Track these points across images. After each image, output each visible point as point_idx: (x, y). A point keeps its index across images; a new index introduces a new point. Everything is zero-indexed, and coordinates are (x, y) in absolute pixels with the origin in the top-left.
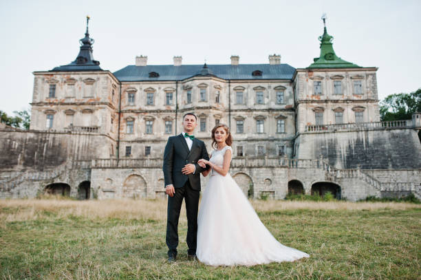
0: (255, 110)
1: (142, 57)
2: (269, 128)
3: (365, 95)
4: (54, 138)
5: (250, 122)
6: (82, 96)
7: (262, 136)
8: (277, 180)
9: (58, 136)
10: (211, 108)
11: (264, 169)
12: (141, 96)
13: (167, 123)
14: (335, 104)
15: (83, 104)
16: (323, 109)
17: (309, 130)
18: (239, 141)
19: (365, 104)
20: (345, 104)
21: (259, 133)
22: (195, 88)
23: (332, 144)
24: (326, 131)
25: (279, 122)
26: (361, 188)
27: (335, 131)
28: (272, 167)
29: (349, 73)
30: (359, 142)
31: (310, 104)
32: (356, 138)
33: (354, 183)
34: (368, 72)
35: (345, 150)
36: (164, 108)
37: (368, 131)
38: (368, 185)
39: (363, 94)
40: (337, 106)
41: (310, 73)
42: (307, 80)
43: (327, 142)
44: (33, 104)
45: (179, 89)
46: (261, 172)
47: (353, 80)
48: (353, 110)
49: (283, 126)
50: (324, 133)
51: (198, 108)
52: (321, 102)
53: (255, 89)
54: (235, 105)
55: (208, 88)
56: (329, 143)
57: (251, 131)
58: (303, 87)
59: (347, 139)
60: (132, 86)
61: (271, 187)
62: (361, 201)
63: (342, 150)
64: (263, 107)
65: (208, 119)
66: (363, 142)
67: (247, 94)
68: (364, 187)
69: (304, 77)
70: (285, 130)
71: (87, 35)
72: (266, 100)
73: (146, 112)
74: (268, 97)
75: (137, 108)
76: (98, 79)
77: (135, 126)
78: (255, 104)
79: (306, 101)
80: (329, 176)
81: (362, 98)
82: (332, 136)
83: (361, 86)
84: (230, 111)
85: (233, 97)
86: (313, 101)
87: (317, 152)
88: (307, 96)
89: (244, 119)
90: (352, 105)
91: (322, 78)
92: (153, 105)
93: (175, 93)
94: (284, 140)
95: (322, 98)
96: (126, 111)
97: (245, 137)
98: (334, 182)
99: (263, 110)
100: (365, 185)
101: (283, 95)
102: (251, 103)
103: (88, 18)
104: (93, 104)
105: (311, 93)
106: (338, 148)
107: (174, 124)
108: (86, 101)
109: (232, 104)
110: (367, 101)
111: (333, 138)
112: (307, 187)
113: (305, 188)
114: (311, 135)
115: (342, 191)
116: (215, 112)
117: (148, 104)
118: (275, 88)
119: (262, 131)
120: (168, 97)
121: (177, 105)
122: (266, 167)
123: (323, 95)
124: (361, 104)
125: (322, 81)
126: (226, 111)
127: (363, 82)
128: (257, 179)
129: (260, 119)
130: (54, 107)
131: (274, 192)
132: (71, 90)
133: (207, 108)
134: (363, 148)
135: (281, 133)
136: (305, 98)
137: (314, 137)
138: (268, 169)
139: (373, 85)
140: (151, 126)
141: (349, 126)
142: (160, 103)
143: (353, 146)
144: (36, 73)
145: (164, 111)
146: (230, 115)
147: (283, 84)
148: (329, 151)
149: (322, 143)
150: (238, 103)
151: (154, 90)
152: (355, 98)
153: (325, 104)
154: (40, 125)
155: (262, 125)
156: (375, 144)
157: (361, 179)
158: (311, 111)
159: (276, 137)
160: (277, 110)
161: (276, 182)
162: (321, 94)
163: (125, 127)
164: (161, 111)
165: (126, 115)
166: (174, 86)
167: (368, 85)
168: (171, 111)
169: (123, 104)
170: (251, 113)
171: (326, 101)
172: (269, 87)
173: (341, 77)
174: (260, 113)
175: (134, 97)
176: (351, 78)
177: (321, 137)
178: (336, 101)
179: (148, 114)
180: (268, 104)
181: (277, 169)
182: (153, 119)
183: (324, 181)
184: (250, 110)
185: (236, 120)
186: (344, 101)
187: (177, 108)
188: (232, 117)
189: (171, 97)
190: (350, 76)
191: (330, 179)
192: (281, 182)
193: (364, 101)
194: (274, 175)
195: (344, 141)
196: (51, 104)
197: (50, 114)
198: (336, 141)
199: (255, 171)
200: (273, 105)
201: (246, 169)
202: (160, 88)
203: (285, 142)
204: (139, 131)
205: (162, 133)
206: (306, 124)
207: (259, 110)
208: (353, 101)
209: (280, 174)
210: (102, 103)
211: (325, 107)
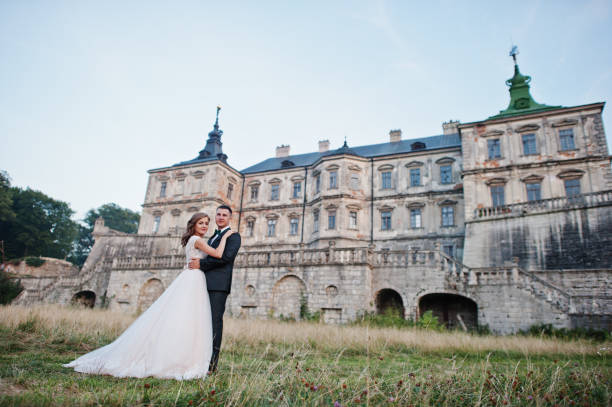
0: (408, 195)
1: (283, 147)
2: (430, 220)
3: (583, 151)
4: (152, 243)
5: (400, 214)
6: (190, 192)
7: (419, 233)
8: (347, 287)
9: (157, 240)
10: (342, 196)
11: (327, 268)
12: (264, 189)
13: (293, 221)
14: (525, 171)
15: (189, 201)
16: (504, 181)
17: (481, 216)
18: (385, 241)
19: (584, 165)
20: (545, 169)
21: (414, 228)
22: (324, 172)
23: (519, 235)
24: (510, 215)
25: (445, 211)
26: (523, 308)
27: (524, 214)
28: (340, 265)
29: (549, 119)
30: (569, 230)
31: (483, 175)
32: (563, 223)
33: (506, 296)
34: (584, 113)
35: (543, 244)
36: (290, 202)
37: (585, 208)
38: (538, 301)
39: (578, 150)
40: (529, 172)
41: (481, 129)
42: (476, 140)
43: (511, 233)
44: (143, 206)
45: (309, 176)
46: (322, 273)
47: (557, 130)
48: (559, 176)
49: (450, 215)
50: (506, 218)
51: (326, 198)
52: (501, 169)
53: (407, 166)
54: (380, 190)
55: (340, 169)
56: (514, 235)
57: (402, 225)
58: (470, 151)
59: (548, 225)
60: (256, 178)
61: (335, 300)
62: (523, 333)
63: (538, 245)
64: (420, 190)
65: (338, 211)
66: (577, 229)
67: (397, 174)
68: (528, 304)
69: (470, 135)
70: (454, 221)
71: (216, 127)
72: (424, 180)
73: (269, 208)
74: (427, 176)
75: (259, 205)
76: (208, 170)
77: (256, 226)
78: (408, 188)
79: (475, 172)
80: (453, 282)
81: (576, 156)
82: (519, 223)
83: (572, 136)
84: (373, 199)
85: (378, 180)
86: (485, 171)
87: (493, 250)
88: (477, 163)
89: (392, 209)
90: (558, 169)
91: (501, 133)
92: (278, 200)
93: (303, 183)
94: (452, 237)
95: (502, 163)
96: (247, 210)
97: (394, 234)
98: (464, 294)
99: (419, 195)
100: (531, 300)
101: (450, 171)
102: (403, 186)
103: (219, 109)
104: (199, 201)
105: (483, 158)
106: (529, 243)
107: (301, 222)
108: (193, 197)
109: (375, 190)
110: (586, 159)
111: (521, 225)
112: (411, 303)
113: (405, 304)
114: (483, 224)
115: (480, 313)
116: (349, 201)
117: (272, 199)
118: (438, 162)
119: (418, 225)
120: (295, 188)
121: (305, 196)
122: (330, 265)
123: (504, 158)
124: (576, 167)
125: (501, 137)
126: (366, 200)
127: (577, 130)
128: (315, 285)
129: (415, 209)
130: (162, 207)
131: (340, 309)
132: (180, 187)
133: (336, 197)
134: (579, 239)
135: (447, 227)
136: (472, 167)
137: (489, 226)
138: (334, 268)
139: (596, 133)
140: (274, 226)
141: (550, 203)
142: (285, 197)
143: (559, 238)
144: (151, 172)
145: (289, 206)
146: (372, 205)
147: (450, 155)
148: (514, 248)
149: (502, 236)
150: (385, 188)
151: (279, 181)
152: (563, 157)
153: (507, 173)
154: (147, 228)
155: (418, 217)
156: (601, 230)
157: (520, 287)
158: (484, 186)
159: (439, 233)
160: (441, 193)
161: (345, 292)
162: (499, 157)
163: (244, 230)
164: (285, 206)
165: (247, 214)
166: (303, 173)
167: (587, 134)
168: (297, 206)
169: (245, 201)
170: (402, 200)
171: (509, 168)
172: (429, 161)
173: (535, 127)
174: (416, 199)
175: (257, 192)
176: (553, 126)
177: (500, 226)
178: (527, 166)
179: (271, 212)
180: (427, 185)
181: (348, 268)
182: (277, 217)
183: (443, 291)
184: (401, 196)
185: (381, 211)
186: (542, 165)
187: (305, 200)
188: (374, 207)
189: (299, 187)
190: (551, 123)
191: (455, 288)
192: (354, 292)
193: (580, 160)
194: (342, 278)
195: (540, 229)
196: (159, 204)
197: (158, 214)
198: (526, 231)
199: (312, 272)
200: (436, 186)
201: (298, 269)
202: (286, 178)
203: (455, 240)
204: (260, 234)
205: (286, 234)
206: (475, 206)
207: (413, 195)
208: (559, 163)
209: (354, 277)
210: (209, 199)
211: (508, 177)
